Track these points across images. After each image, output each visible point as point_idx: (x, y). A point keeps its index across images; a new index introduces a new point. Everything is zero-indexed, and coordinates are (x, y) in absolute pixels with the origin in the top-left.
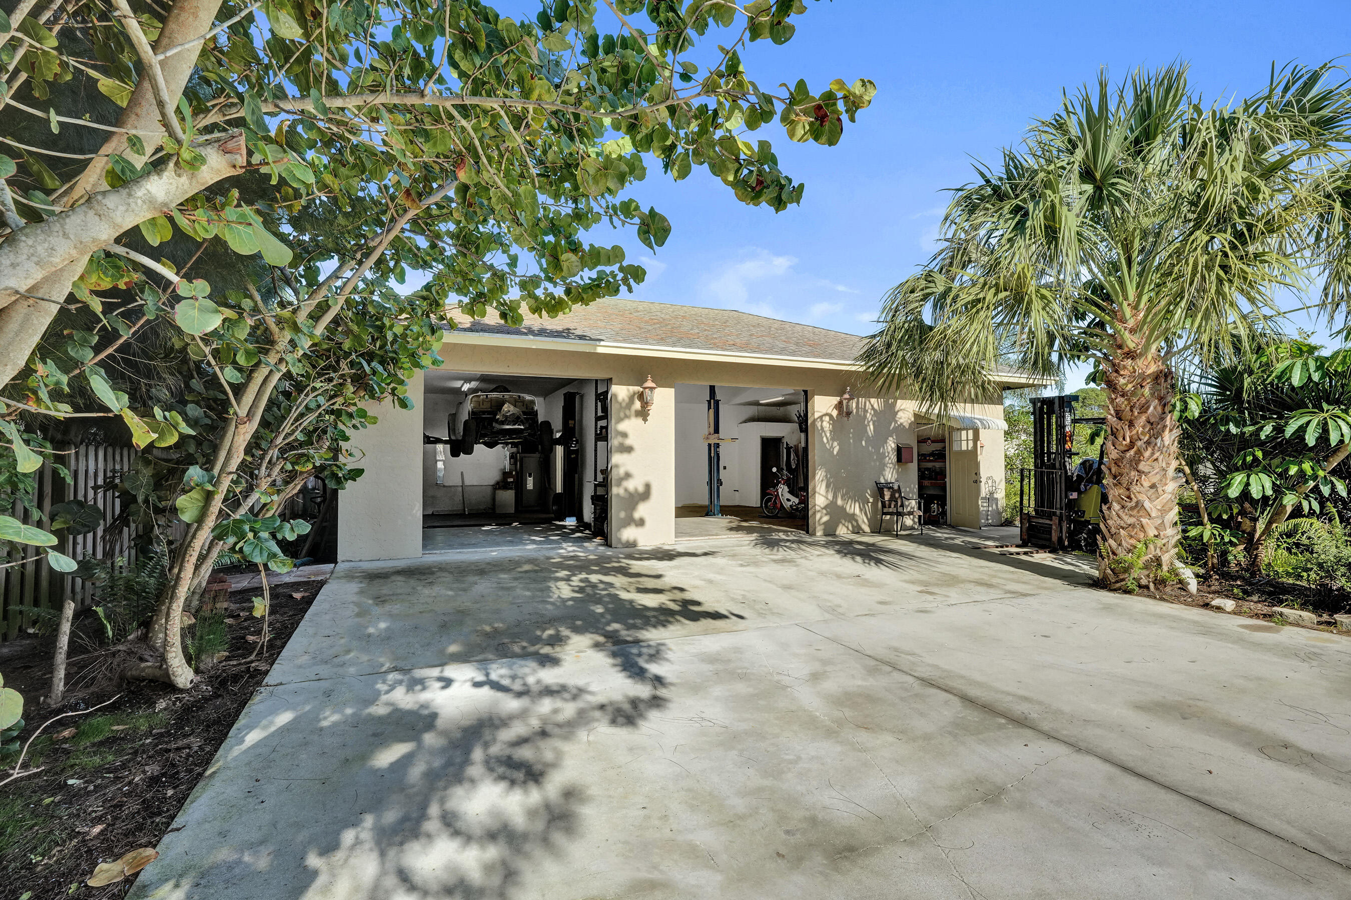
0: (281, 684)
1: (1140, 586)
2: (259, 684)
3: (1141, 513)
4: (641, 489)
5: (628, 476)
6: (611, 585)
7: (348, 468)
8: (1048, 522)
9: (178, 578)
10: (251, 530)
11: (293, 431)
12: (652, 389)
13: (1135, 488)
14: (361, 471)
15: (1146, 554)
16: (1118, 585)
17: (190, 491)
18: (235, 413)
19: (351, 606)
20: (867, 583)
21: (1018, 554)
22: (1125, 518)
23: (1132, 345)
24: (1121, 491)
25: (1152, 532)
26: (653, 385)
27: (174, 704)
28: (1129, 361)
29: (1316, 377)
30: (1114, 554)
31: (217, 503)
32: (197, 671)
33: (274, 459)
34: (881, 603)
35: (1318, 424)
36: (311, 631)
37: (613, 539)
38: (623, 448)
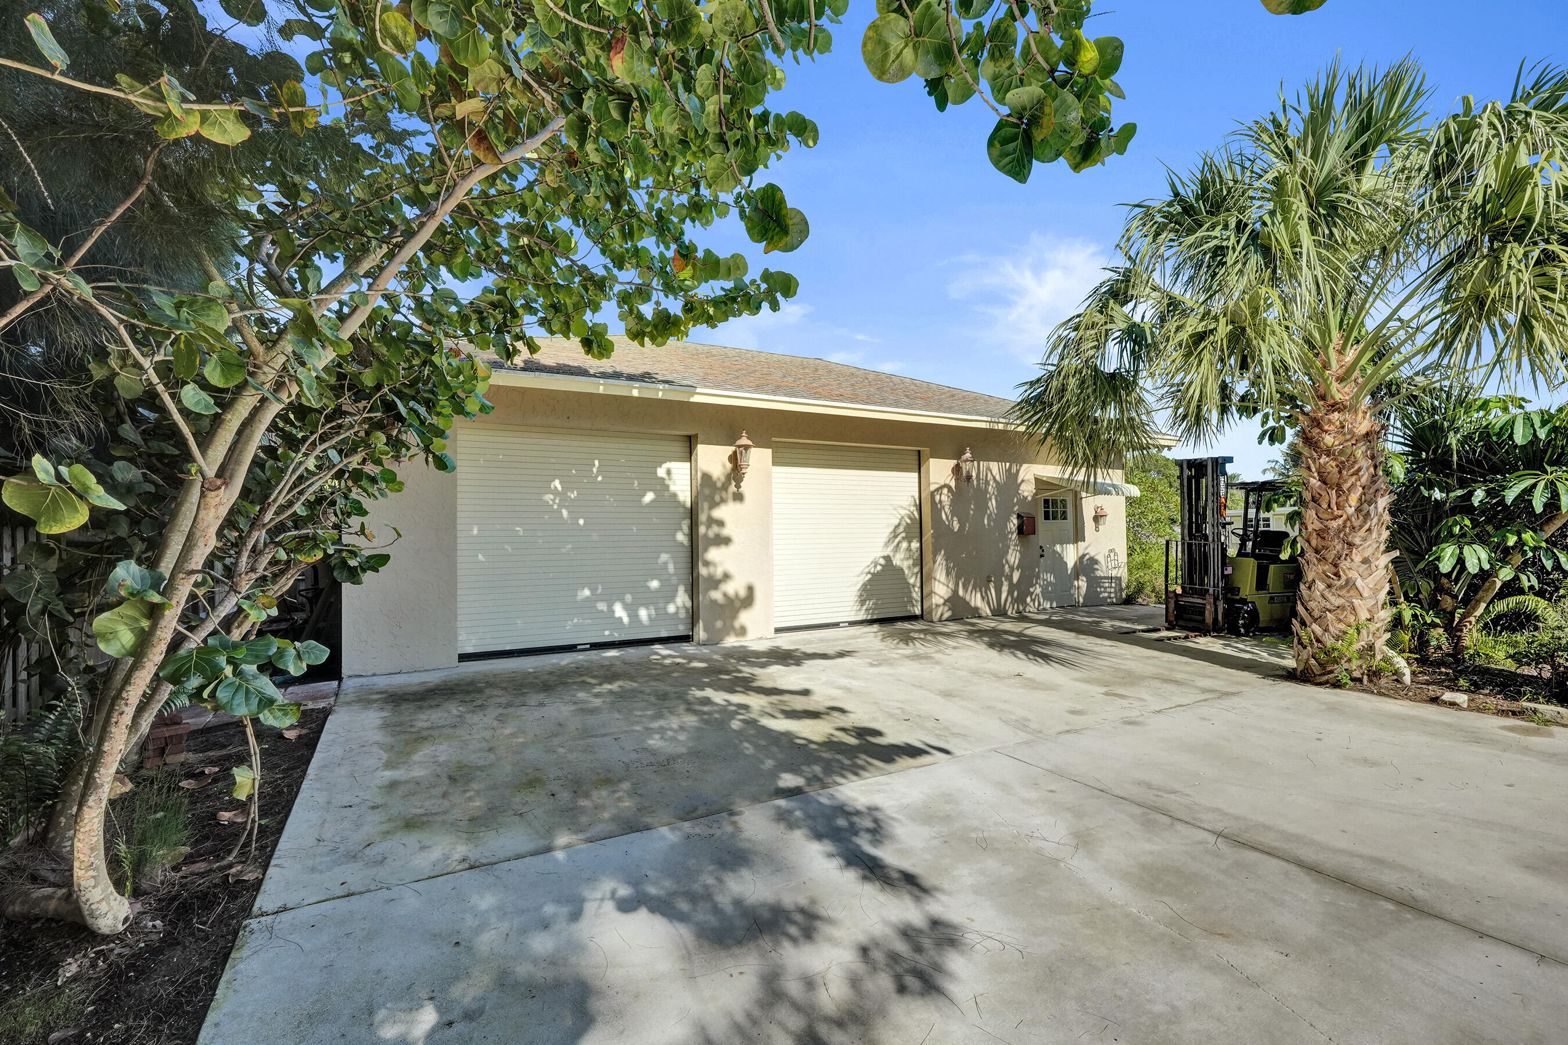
0: (285, 909)
1: (1352, 679)
2: (246, 911)
3: (1352, 593)
4: (743, 593)
5: (726, 576)
6: (746, 707)
7: (367, 553)
8: (1200, 601)
9: (99, 752)
10: (229, 662)
11: (290, 504)
12: (747, 447)
13: (1344, 564)
14: (384, 559)
15: (1358, 641)
16: (1325, 678)
17: (119, 603)
18: (201, 471)
19: (375, 749)
20: (1034, 685)
21: (1175, 638)
22: (1332, 599)
23: (1338, 397)
24: (1326, 568)
25: (1364, 615)
26: (749, 443)
27: (93, 965)
28: (1336, 415)
29: (1542, 434)
30: (1318, 641)
31: (170, 623)
32: (137, 893)
33: (261, 545)
34: (1074, 712)
35: (1546, 487)
36: (321, 797)
37: (701, 634)
38: (712, 522)
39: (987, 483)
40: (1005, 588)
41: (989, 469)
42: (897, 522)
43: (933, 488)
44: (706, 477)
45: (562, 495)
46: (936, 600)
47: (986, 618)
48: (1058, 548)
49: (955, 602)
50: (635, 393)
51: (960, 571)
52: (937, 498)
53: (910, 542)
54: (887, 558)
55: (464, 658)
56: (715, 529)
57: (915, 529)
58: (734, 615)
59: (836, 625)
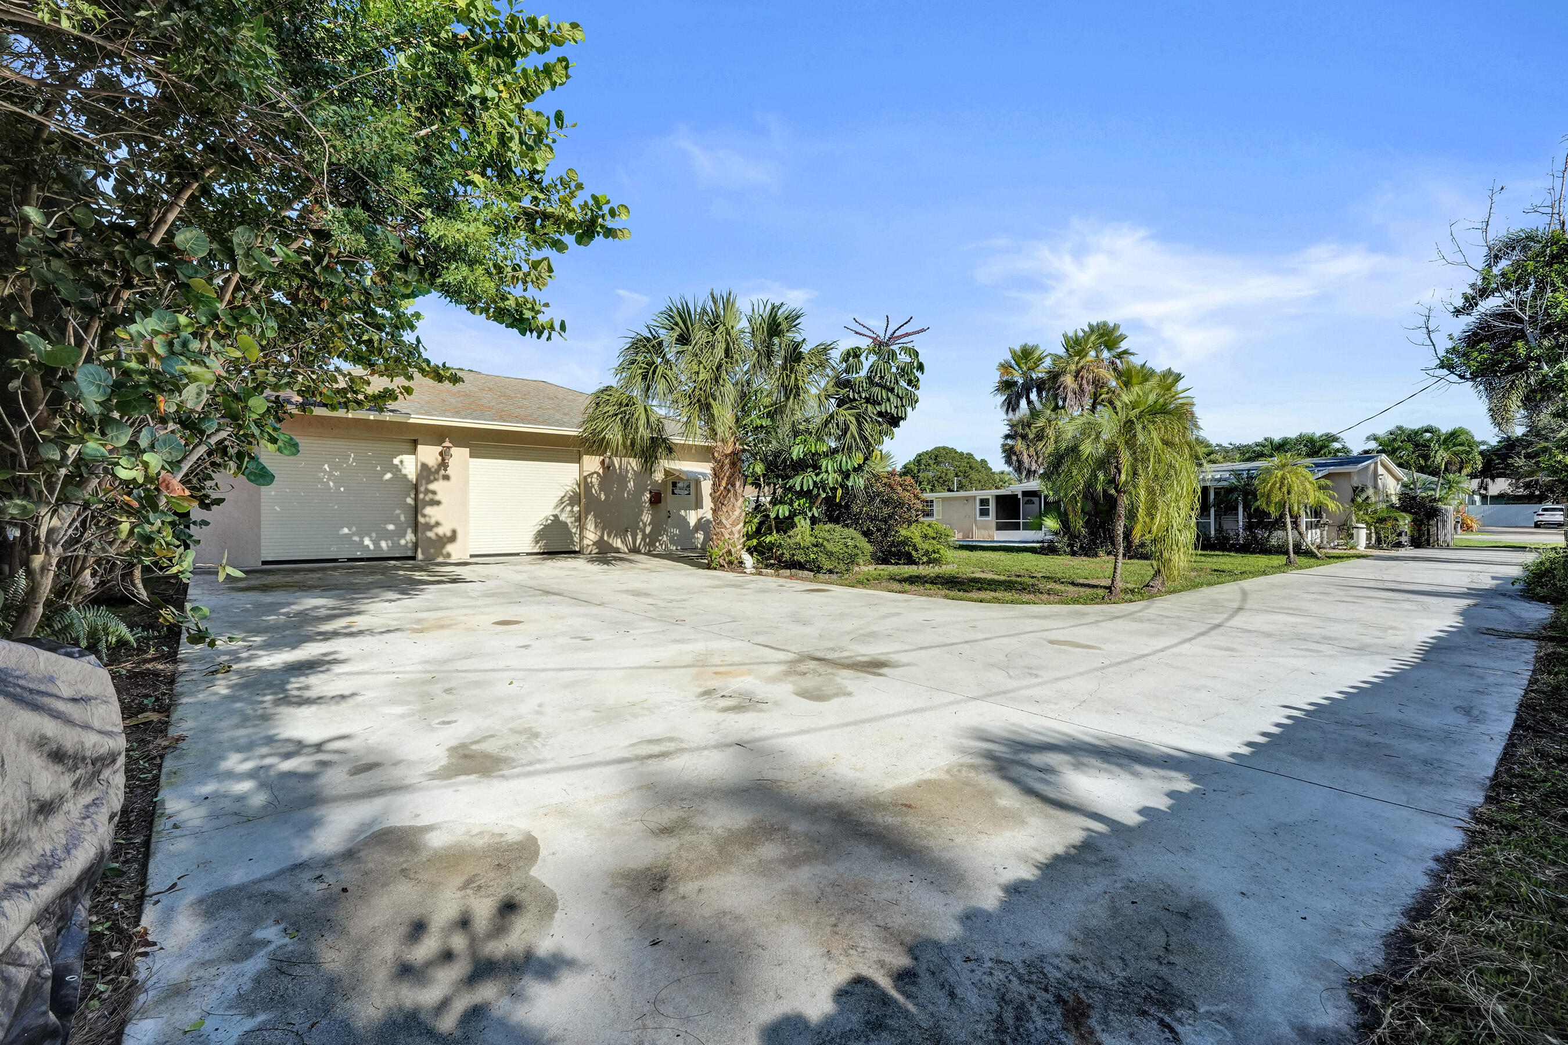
1: (721, 566)
3: (723, 526)
4: (449, 534)
5: (438, 524)
12: (449, 448)
13: (720, 512)
14: (224, 500)
22: (717, 528)
24: (715, 513)
25: (727, 536)
26: (452, 445)
37: (420, 556)
38: (427, 491)
39: (627, 471)
40: (639, 537)
41: (628, 463)
42: (563, 494)
43: (585, 474)
44: (424, 466)
45: (330, 474)
46: (586, 542)
47: (625, 553)
48: (683, 513)
49: (600, 544)
50: (372, 417)
51: (605, 524)
52: (589, 480)
53: (573, 507)
54: (555, 516)
55: (264, 563)
56: (430, 496)
57: (574, 499)
58: (443, 546)
59: (518, 554)
